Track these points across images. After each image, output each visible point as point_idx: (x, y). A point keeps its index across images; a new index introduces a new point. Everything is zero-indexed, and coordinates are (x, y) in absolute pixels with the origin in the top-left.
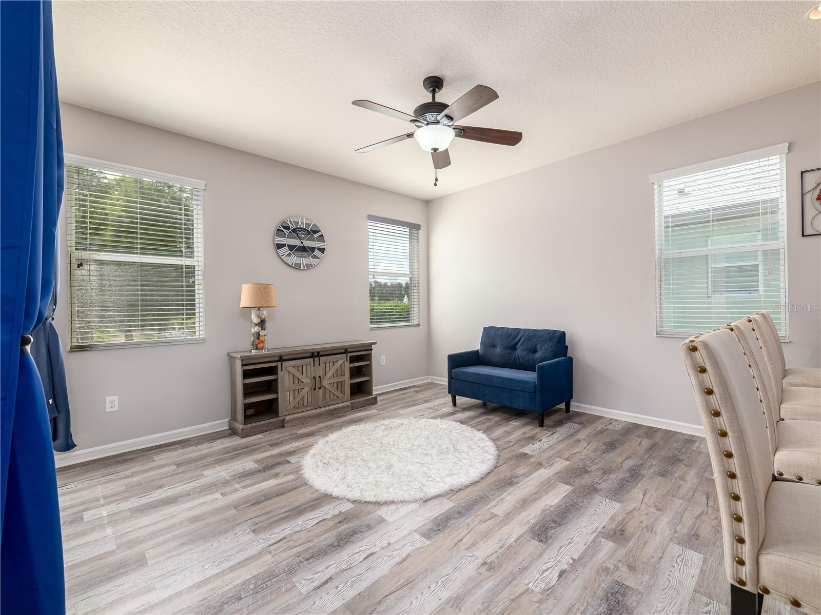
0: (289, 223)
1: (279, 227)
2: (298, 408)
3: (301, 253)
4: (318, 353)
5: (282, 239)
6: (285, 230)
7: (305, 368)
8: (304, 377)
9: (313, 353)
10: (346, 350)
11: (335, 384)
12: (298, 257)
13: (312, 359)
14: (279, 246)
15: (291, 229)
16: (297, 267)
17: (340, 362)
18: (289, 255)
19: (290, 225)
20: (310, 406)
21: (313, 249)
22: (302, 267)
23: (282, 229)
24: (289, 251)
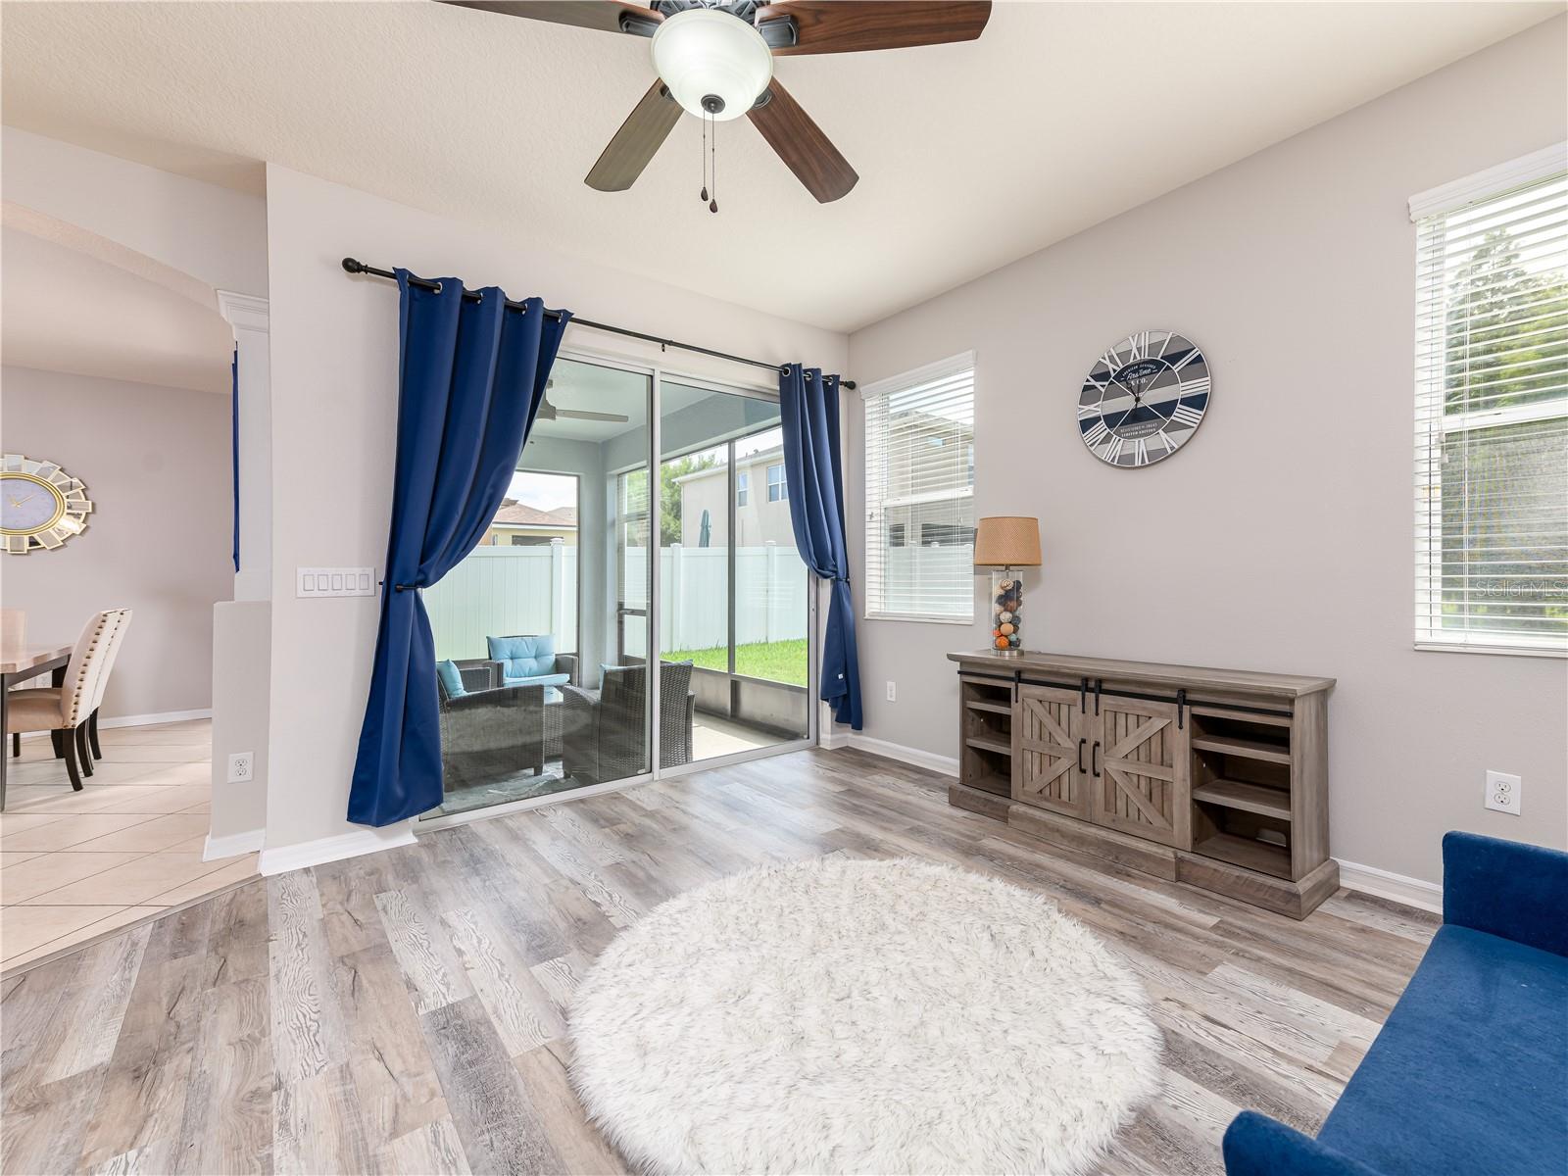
0: (1107, 362)
1: (1088, 381)
2: (1046, 799)
3: (1136, 427)
4: (1100, 681)
5: (1092, 407)
6: (1098, 384)
7: (1064, 708)
8: (1060, 732)
9: (1086, 680)
10: (1183, 691)
11: (1143, 783)
12: (1129, 438)
13: (1080, 693)
14: (1086, 425)
15: (1113, 375)
16: (1125, 463)
17: (1158, 724)
18: (1107, 439)
19: (1111, 366)
20: (1072, 807)
21: (1167, 408)
22: (1137, 463)
23: (1093, 382)
24: (1108, 430)
